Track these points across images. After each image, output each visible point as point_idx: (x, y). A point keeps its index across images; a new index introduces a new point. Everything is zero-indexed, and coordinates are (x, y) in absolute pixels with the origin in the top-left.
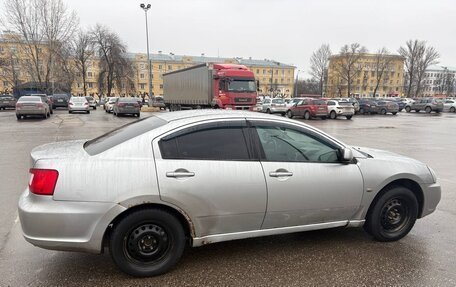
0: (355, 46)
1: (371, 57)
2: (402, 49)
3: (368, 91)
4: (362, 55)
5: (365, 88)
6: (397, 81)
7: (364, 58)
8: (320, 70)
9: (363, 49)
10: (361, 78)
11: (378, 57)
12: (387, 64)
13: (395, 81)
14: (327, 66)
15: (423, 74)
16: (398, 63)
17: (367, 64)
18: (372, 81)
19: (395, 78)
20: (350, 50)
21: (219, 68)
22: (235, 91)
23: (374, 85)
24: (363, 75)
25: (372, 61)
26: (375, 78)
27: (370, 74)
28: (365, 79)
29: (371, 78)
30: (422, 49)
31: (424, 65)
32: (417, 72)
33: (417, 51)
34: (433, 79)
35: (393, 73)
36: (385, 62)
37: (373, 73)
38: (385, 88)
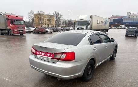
0: (41, 12)
1: (46, 15)
2: (54, 13)
3: (46, 25)
4: (43, 14)
5: (46, 24)
6: (54, 22)
7: (44, 15)
8: (31, 18)
9: (44, 13)
10: (44, 21)
11: (48, 15)
12: (51, 17)
13: (53, 22)
14: (34, 17)
15: (59, 21)
16: (53, 17)
17: (45, 17)
18: (47, 22)
19: (53, 21)
20: (40, 13)
21: (8, 16)
22: (17, 24)
23: (48, 23)
24: (44, 20)
25: (46, 16)
26: (48, 21)
27: (46, 20)
28: (45, 21)
29: (47, 21)
30: (58, 14)
31: (59, 18)
32: (58, 20)
33: (57, 14)
34: (62, 22)
35: (52, 20)
36: (50, 17)
37: (47, 20)
38: (51, 24)
